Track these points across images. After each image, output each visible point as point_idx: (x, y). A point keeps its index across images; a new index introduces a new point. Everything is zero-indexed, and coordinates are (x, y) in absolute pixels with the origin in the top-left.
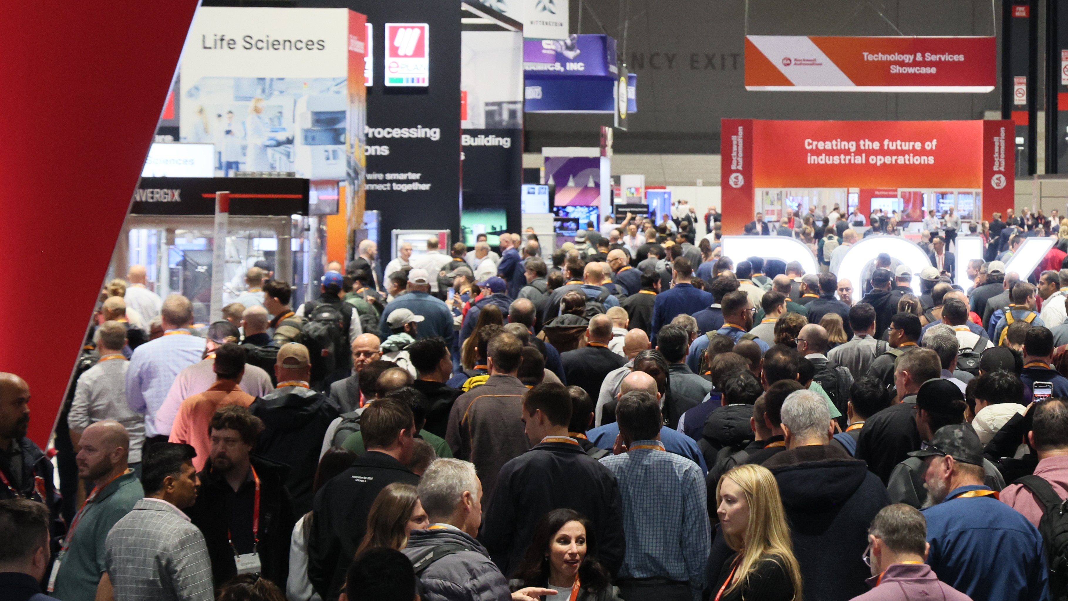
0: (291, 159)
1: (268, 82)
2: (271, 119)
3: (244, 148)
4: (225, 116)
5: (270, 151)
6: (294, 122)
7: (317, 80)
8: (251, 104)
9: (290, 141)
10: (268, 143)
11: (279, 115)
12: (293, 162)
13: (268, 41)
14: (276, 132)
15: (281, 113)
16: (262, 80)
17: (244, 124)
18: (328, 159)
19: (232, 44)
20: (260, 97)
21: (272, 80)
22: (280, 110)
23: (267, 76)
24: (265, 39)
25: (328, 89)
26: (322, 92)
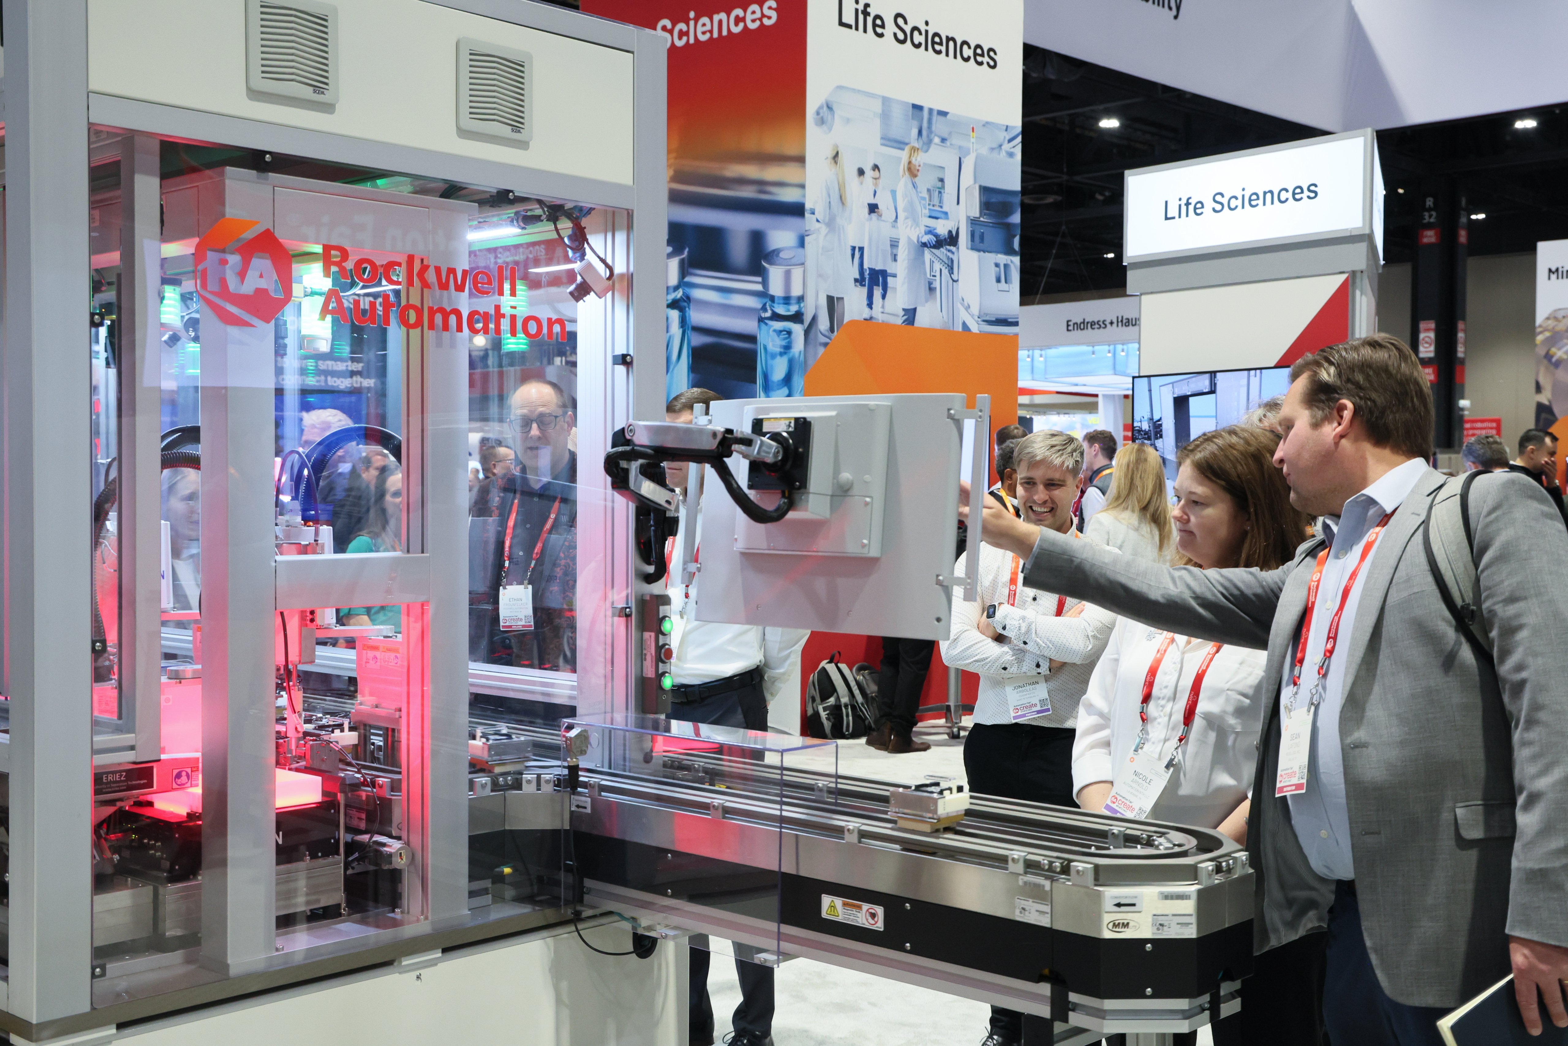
0: (955, 277)
1: (926, 113)
2: (929, 190)
3: (894, 244)
4: (869, 173)
5: (928, 254)
6: (958, 203)
7: (986, 124)
8: (904, 155)
9: (952, 239)
10: (926, 239)
11: (939, 184)
12: (957, 281)
13: (927, 32)
14: (937, 218)
15: (942, 180)
16: (917, 108)
17: (894, 193)
18: (998, 280)
19: (878, 23)
20: (916, 145)
21: (931, 110)
22: (941, 176)
23: (926, 104)
24: (923, 28)
25: (1000, 146)
26: (992, 149)
